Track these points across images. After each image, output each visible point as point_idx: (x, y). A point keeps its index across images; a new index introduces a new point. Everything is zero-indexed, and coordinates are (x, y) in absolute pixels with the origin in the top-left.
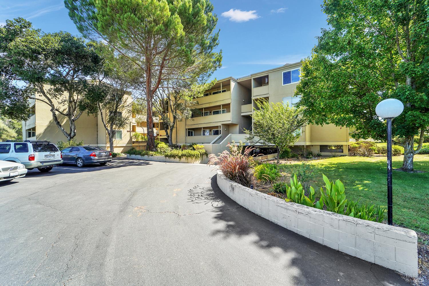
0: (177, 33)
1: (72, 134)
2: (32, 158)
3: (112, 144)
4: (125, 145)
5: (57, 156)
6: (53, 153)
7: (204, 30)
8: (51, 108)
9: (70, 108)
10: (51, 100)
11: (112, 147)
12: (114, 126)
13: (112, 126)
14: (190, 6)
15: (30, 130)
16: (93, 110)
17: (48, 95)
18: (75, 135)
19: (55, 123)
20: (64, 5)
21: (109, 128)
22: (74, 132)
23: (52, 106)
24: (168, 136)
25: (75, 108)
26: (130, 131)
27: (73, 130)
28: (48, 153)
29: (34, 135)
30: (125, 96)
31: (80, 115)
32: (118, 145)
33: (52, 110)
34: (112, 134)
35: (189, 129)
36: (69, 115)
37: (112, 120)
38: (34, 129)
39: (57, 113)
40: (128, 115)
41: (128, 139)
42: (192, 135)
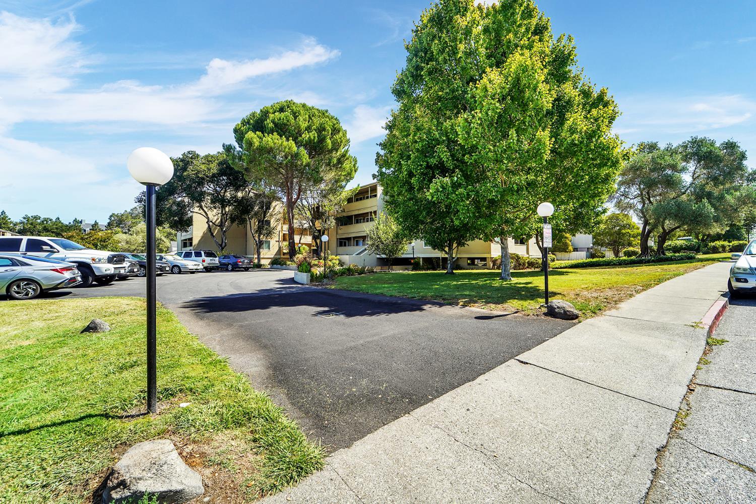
0: (303, 162)
1: (224, 244)
2: (204, 261)
3: (259, 254)
4: (272, 257)
5: (216, 261)
6: (214, 259)
7: (330, 151)
8: (207, 220)
9: (221, 220)
10: (207, 212)
11: (259, 259)
12: (262, 236)
13: (259, 236)
14: (314, 137)
15: (186, 240)
16: (243, 222)
17: (205, 209)
18: (226, 245)
19: (209, 234)
20: (222, 148)
21: (257, 239)
22: (225, 243)
23: (208, 218)
24: (318, 247)
25: (227, 219)
26: (279, 242)
27: (224, 240)
28: (212, 258)
29: (191, 245)
30: (274, 204)
31: (230, 226)
32: (265, 257)
33: (207, 222)
34: (260, 245)
35: (340, 239)
36: (221, 225)
37: (259, 230)
38: (191, 239)
39: (211, 224)
40: (276, 224)
41: (276, 249)
42: (345, 245)
